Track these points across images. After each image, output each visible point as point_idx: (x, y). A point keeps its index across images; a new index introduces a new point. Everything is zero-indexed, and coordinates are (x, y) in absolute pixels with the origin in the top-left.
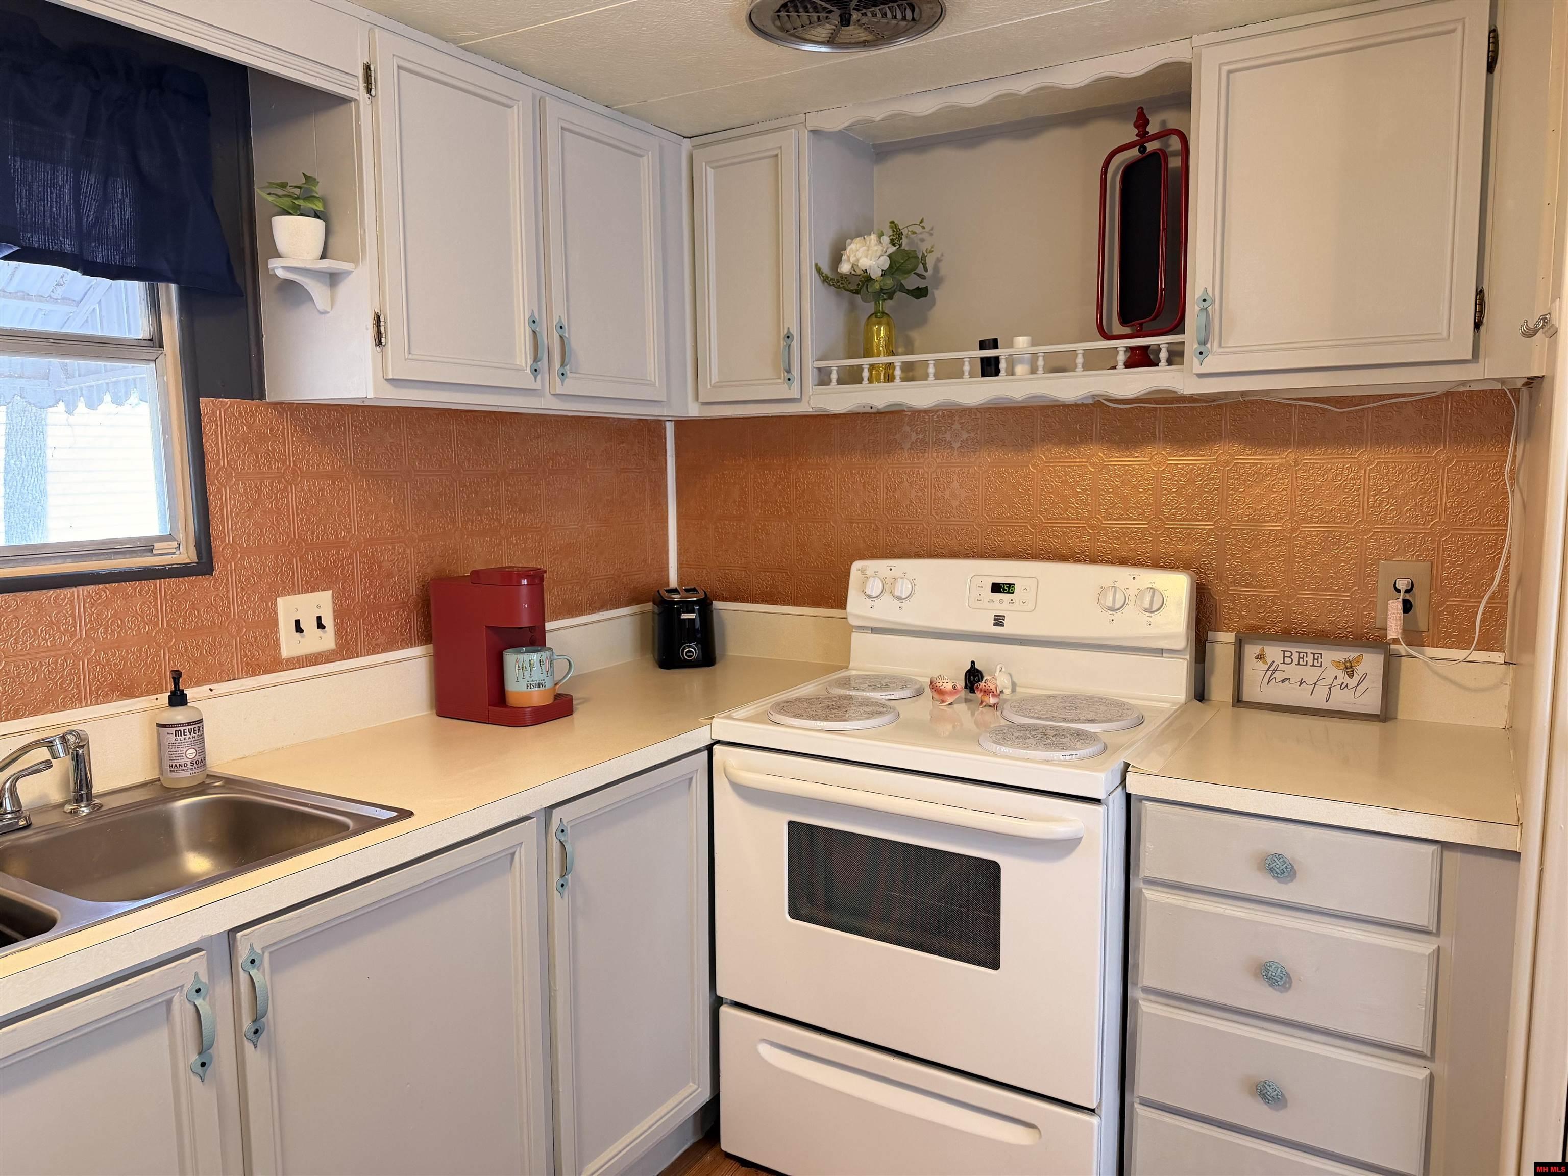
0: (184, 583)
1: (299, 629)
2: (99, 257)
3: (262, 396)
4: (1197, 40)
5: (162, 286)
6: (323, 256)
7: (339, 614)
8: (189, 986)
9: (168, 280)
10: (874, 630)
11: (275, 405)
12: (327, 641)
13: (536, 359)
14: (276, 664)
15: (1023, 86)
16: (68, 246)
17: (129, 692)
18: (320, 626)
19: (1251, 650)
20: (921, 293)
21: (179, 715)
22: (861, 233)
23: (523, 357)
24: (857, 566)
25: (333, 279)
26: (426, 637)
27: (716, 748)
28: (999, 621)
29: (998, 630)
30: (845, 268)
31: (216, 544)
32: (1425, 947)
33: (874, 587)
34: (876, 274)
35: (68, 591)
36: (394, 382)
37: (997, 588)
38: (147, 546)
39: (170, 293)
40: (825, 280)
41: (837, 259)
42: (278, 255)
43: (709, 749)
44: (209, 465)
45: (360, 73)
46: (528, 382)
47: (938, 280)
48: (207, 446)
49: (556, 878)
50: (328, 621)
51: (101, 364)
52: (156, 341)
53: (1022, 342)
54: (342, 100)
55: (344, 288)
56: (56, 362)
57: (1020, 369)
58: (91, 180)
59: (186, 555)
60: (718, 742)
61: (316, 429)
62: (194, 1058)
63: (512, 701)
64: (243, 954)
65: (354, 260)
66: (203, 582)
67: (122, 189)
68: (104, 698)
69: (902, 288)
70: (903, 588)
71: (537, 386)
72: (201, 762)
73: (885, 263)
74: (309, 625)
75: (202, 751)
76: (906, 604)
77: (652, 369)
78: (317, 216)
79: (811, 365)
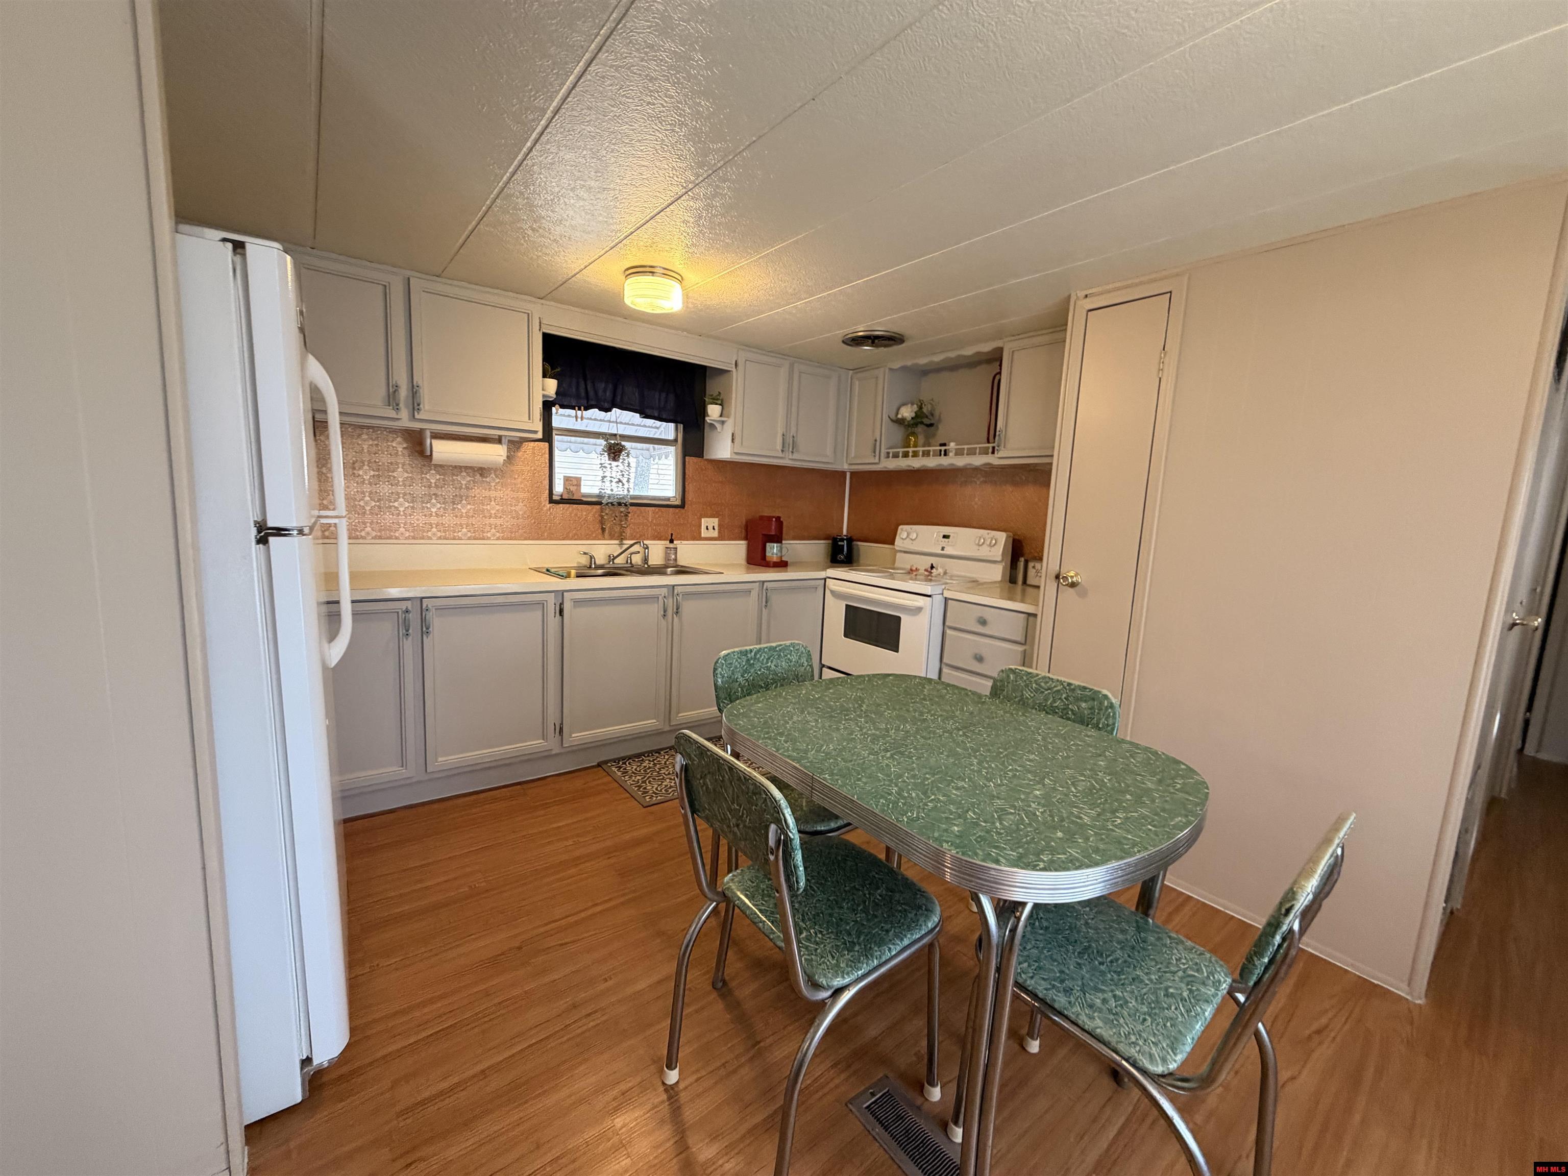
0: (677, 510)
1: (707, 529)
2: (664, 417)
3: (703, 457)
4: (1006, 339)
5: (679, 425)
6: (721, 416)
7: (719, 525)
8: (663, 595)
9: (680, 423)
10: (905, 552)
11: (707, 460)
12: (715, 534)
13: (783, 447)
14: (699, 538)
15: (952, 355)
16: (656, 415)
17: (660, 539)
18: (714, 529)
19: (1031, 564)
20: (931, 425)
21: (671, 546)
22: (904, 404)
23: (779, 447)
24: (900, 527)
25: (723, 423)
26: (746, 539)
27: (827, 580)
28: (943, 549)
29: (942, 552)
30: (900, 416)
31: (686, 500)
32: (1020, 648)
33: (904, 535)
34: (909, 418)
35: (648, 508)
36: (736, 453)
37: (945, 537)
38: (668, 499)
39: (681, 426)
40: (892, 420)
41: (897, 414)
42: (708, 416)
43: (825, 579)
44: (687, 476)
45: (734, 363)
46: (780, 454)
47: (940, 420)
48: (686, 471)
49: (764, 603)
50: (716, 528)
51: (663, 447)
52: (676, 440)
53: (952, 444)
54: (729, 371)
55: (726, 425)
56: (651, 446)
57: (951, 454)
58: (664, 395)
59: (678, 502)
60: (829, 578)
61: (718, 468)
62: (662, 613)
63: (768, 559)
64: (676, 592)
65: (728, 417)
66: (683, 511)
67: (672, 397)
68: (654, 539)
69: (922, 423)
70: (914, 536)
71: (783, 456)
72: (676, 560)
73: (913, 415)
74: (710, 528)
75: (676, 556)
76: (914, 542)
77: (829, 451)
78: (720, 405)
79: (884, 451)
